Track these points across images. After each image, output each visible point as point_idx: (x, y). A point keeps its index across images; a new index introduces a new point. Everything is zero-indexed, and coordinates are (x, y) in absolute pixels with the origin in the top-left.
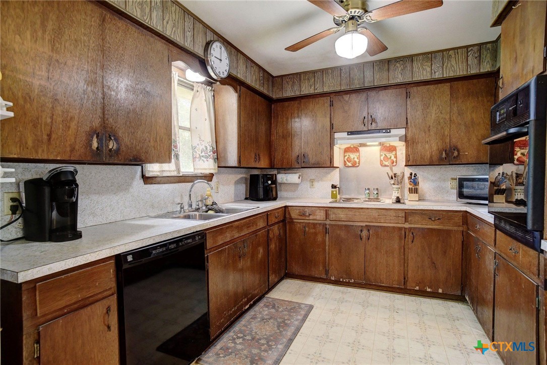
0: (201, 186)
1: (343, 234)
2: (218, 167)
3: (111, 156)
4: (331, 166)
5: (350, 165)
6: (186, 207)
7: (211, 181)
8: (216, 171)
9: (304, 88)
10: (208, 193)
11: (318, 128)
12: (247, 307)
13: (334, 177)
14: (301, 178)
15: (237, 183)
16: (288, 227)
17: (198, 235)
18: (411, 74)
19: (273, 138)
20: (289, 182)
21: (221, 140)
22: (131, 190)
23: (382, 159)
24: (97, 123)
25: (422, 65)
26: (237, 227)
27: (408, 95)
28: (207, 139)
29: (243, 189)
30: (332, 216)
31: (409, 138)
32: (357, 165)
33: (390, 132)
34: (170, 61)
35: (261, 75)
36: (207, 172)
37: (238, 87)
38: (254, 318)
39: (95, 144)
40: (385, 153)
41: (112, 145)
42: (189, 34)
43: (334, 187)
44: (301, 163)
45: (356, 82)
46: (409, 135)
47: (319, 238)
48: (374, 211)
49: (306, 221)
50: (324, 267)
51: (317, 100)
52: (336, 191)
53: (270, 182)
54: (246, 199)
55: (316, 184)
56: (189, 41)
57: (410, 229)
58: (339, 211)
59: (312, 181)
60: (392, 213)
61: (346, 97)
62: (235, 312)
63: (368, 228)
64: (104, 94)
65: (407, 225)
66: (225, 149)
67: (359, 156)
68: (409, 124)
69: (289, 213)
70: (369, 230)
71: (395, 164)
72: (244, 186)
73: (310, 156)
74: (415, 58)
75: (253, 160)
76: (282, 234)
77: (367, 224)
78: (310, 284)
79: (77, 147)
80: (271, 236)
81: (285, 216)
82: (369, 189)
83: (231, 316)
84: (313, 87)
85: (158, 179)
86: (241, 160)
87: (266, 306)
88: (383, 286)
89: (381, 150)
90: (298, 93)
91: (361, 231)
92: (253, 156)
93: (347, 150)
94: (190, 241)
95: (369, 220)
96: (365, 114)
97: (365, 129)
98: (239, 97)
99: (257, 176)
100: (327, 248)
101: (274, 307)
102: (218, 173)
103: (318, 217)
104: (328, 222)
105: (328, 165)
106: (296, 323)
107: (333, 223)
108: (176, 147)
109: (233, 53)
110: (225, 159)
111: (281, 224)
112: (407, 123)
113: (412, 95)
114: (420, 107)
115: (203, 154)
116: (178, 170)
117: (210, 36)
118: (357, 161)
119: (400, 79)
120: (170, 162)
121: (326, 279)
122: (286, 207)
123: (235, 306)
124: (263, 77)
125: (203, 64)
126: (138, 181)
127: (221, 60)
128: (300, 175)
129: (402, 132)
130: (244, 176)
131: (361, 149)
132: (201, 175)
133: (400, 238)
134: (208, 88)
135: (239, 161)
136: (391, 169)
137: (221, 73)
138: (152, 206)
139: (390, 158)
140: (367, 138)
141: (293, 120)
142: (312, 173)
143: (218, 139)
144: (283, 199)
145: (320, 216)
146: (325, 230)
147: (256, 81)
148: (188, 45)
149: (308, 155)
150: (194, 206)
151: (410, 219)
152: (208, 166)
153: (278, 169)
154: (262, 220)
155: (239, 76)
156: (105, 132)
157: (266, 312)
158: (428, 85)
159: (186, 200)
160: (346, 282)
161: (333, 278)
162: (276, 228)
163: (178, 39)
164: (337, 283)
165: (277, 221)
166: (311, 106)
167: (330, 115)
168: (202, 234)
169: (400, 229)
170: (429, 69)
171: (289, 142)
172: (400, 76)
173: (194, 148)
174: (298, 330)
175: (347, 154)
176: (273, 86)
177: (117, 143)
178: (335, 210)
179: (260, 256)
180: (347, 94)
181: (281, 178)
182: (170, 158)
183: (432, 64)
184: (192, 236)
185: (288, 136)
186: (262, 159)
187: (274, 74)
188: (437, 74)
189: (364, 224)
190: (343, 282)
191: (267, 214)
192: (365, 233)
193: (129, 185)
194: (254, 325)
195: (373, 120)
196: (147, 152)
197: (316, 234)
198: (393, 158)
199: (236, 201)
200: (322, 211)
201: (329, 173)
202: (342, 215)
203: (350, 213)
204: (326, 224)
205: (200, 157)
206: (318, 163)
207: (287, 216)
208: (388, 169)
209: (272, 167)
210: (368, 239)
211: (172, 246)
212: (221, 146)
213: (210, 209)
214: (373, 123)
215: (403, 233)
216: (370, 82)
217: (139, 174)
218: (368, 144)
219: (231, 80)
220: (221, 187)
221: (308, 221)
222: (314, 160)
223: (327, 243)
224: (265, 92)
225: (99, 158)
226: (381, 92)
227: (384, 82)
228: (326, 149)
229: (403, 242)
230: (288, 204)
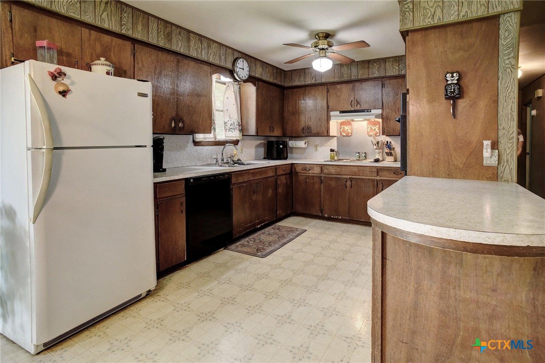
0: (230, 148)
1: (333, 184)
2: (243, 135)
3: (180, 130)
4: (327, 134)
5: (345, 134)
6: (220, 161)
7: (237, 145)
8: (241, 138)
9: (307, 79)
10: (235, 152)
11: (318, 108)
12: (259, 226)
13: (333, 144)
14: (307, 144)
15: (258, 146)
16: (294, 178)
17: (227, 174)
18: (384, 71)
19: (286, 114)
20: (297, 147)
21: (244, 117)
22: (187, 149)
23: (369, 129)
24: (174, 114)
25: (392, 65)
26: (252, 173)
27: (383, 86)
28: (235, 117)
29: (262, 151)
30: (325, 171)
31: (384, 116)
32: (350, 135)
33: (370, 111)
34: (211, 75)
35: (275, 71)
36: (235, 139)
37: (257, 82)
38: (263, 233)
39: (173, 125)
40: (371, 126)
41: (181, 125)
42: (223, 58)
43: (332, 150)
44: (306, 133)
45: (345, 76)
46: (385, 114)
47: (316, 187)
48: (355, 168)
49: (307, 174)
50: (320, 206)
51: (317, 87)
52: (334, 154)
53: (281, 146)
54: (265, 158)
55: (319, 149)
56: (223, 61)
57: (381, 180)
58: (330, 167)
59: (316, 146)
60: (368, 170)
61: (339, 86)
62: (250, 227)
63: (351, 179)
64: (178, 99)
65: (378, 178)
66: (247, 123)
67: (351, 128)
68: (384, 106)
69: (295, 169)
70: (351, 181)
71: (378, 134)
72: (263, 149)
73: (312, 128)
74: (387, 60)
75: (268, 131)
76: (288, 182)
77: (351, 176)
78: (309, 220)
79: (166, 127)
80: (279, 182)
81: (291, 170)
82: (359, 153)
83: (247, 228)
84: (314, 79)
85: (202, 143)
86: (259, 131)
87: (273, 228)
88: (363, 222)
89: (368, 124)
90: (303, 83)
91: (346, 182)
92: (268, 128)
93: (342, 124)
94: (221, 177)
95: (351, 174)
96: (352, 98)
97: (352, 109)
98: (257, 90)
99: (273, 141)
100: (322, 193)
101: (278, 229)
102: (243, 139)
103: (315, 172)
104: (322, 175)
105: (326, 134)
106: (291, 237)
107: (327, 176)
108: (214, 123)
109: (252, 61)
110: (247, 129)
111: (288, 176)
112: (383, 106)
113: (386, 86)
114: (391, 94)
115: (232, 127)
116: (215, 138)
117: (236, 55)
118: (350, 132)
119: (377, 75)
120: (211, 133)
121: (322, 216)
122: (292, 164)
123: (250, 223)
124: (277, 73)
125: (231, 73)
126: (191, 144)
127: (243, 69)
128: (306, 142)
129: (379, 111)
130: (263, 142)
131: (352, 123)
132: (230, 141)
133: (374, 187)
134: (236, 83)
135: (257, 132)
136: (374, 138)
137: (244, 77)
138: (199, 160)
139: (375, 129)
140: (353, 116)
141: (300, 102)
142: (317, 140)
143: (242, 116)
144: (292, 158)
145: (317, 171)
146: (320, 181)
147: (270, 76)
148: (222, 64)
149: (311, 127)
150: (225, 161)
151: (380, 173)
152: (236, 135)
153: (289, 137)
154: (271, 171)
155: (257, 75)
156: (178, 119)
157: (272, 231)
158: (397, 78)
159: (220, 157)
160: (335, 218)
161: (326, 216)
162: (283, 178)
163: (217, 62)
164: (329, 219)
165: (284, 173)
166: (313, 92)
167: (327, 99)
168: (230, 174)
169: (373, 180)
170: (397, 68)
171: (297, 118)
172: (377, 72)
173: (225, 123)
174: (291, 240)
175: (342, 127)
176: (285, 78)
177: (183, 124)
178: (327, 167)
179: (269, 195)
180: (339, 84)
181: (292, 143)
182: (211, 131)
183: (399, 65)
184: (223, 174)
185: (296, 113)
186: (275, 129)
187: (286, 70)
188: (403, 71)
189: (348, 177)
190: (333, 218)
191: (276, 168)
192: (349, 183)
193: (186, 146)
194: (262, 237)
195: (358, 103)
196: (198, 128)
197: (314, 184)
198: (377, 130)
199: (256, 159)
200: (318, 167)
201: (329, 140)
202: (333, 170)
203: (338, 169)
204: (321, 177)
205: (230, 129)
206: (318, 133)
207: (293, 170)
208: (372, 138)
209: (284, 135)
210: (351, 187)
211: (212, 178)
212: (244, 122)
213: (235, 163)
214: (358, 105)
215: (376, 183)
216: (355, 76)
217: (191, 139)
218: (355, 120)
219: (251, 79)
220: (244, 149)
221: (308, 174)
222: (315, 131)
223: (322, 190)
224: (279, 83)
225: (175, 131)
226: (363, 83)
227: (365, 76)
228: (324, 123)
229: (376, 189)
230: (294, 162)
